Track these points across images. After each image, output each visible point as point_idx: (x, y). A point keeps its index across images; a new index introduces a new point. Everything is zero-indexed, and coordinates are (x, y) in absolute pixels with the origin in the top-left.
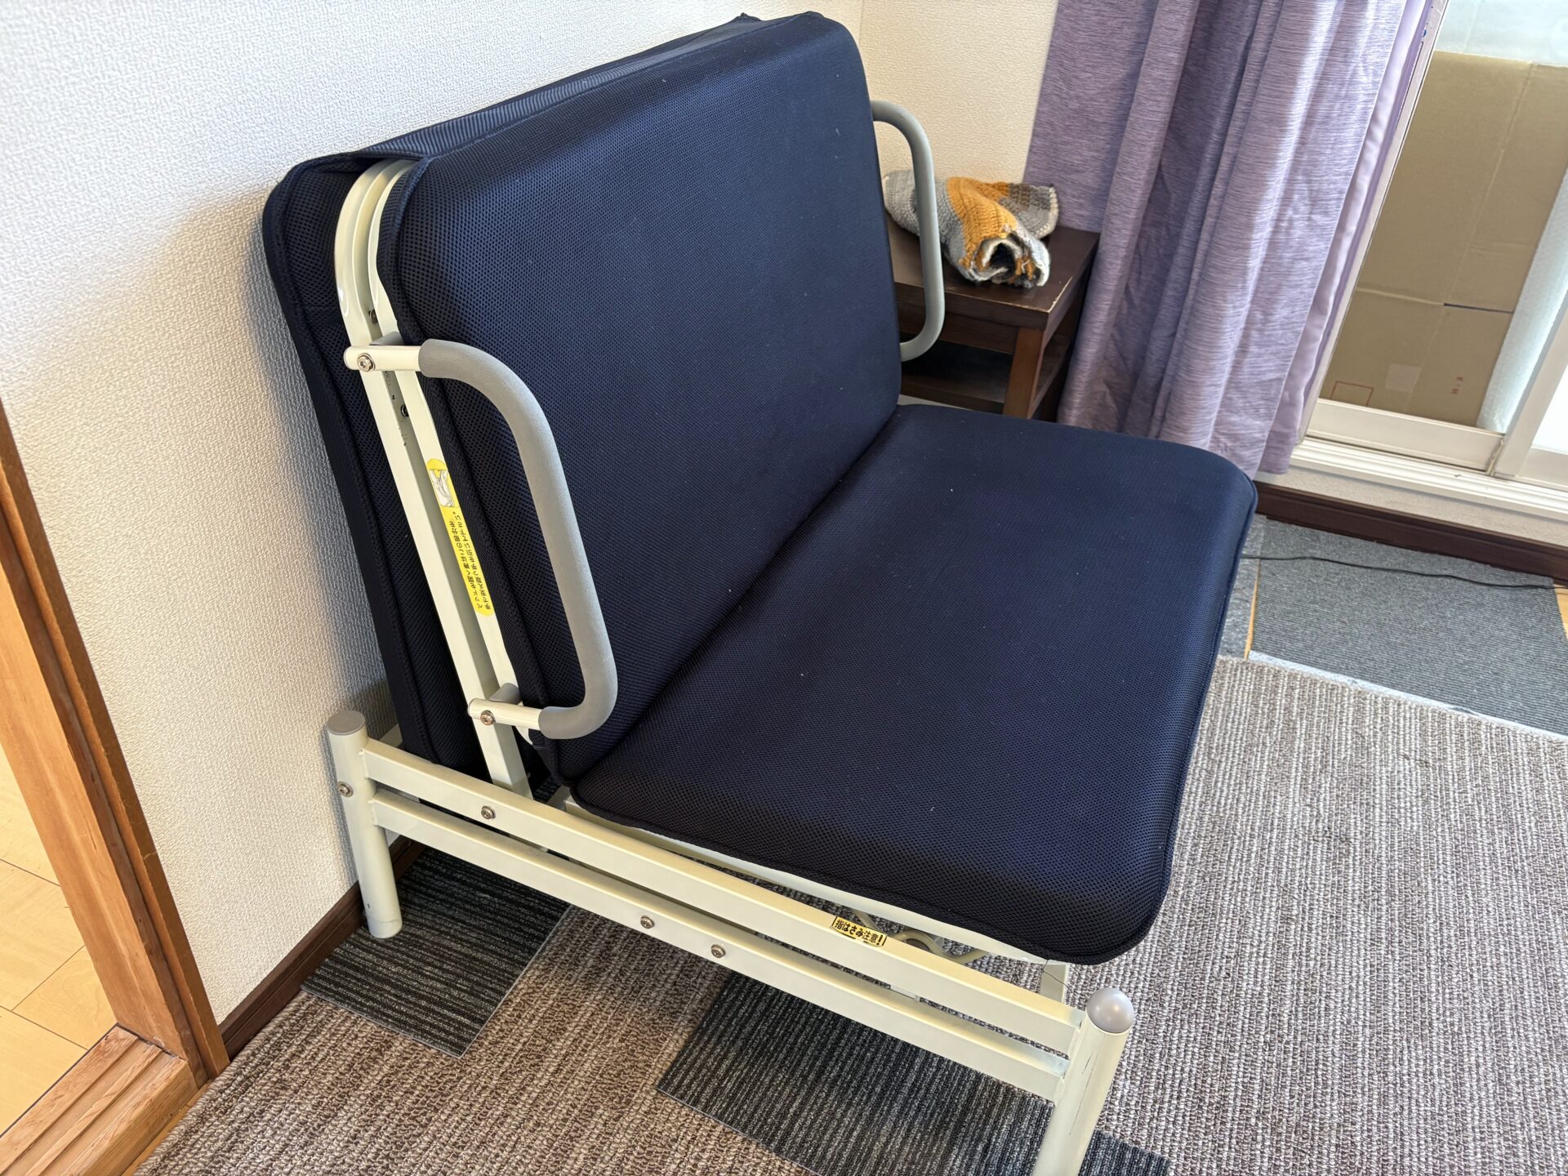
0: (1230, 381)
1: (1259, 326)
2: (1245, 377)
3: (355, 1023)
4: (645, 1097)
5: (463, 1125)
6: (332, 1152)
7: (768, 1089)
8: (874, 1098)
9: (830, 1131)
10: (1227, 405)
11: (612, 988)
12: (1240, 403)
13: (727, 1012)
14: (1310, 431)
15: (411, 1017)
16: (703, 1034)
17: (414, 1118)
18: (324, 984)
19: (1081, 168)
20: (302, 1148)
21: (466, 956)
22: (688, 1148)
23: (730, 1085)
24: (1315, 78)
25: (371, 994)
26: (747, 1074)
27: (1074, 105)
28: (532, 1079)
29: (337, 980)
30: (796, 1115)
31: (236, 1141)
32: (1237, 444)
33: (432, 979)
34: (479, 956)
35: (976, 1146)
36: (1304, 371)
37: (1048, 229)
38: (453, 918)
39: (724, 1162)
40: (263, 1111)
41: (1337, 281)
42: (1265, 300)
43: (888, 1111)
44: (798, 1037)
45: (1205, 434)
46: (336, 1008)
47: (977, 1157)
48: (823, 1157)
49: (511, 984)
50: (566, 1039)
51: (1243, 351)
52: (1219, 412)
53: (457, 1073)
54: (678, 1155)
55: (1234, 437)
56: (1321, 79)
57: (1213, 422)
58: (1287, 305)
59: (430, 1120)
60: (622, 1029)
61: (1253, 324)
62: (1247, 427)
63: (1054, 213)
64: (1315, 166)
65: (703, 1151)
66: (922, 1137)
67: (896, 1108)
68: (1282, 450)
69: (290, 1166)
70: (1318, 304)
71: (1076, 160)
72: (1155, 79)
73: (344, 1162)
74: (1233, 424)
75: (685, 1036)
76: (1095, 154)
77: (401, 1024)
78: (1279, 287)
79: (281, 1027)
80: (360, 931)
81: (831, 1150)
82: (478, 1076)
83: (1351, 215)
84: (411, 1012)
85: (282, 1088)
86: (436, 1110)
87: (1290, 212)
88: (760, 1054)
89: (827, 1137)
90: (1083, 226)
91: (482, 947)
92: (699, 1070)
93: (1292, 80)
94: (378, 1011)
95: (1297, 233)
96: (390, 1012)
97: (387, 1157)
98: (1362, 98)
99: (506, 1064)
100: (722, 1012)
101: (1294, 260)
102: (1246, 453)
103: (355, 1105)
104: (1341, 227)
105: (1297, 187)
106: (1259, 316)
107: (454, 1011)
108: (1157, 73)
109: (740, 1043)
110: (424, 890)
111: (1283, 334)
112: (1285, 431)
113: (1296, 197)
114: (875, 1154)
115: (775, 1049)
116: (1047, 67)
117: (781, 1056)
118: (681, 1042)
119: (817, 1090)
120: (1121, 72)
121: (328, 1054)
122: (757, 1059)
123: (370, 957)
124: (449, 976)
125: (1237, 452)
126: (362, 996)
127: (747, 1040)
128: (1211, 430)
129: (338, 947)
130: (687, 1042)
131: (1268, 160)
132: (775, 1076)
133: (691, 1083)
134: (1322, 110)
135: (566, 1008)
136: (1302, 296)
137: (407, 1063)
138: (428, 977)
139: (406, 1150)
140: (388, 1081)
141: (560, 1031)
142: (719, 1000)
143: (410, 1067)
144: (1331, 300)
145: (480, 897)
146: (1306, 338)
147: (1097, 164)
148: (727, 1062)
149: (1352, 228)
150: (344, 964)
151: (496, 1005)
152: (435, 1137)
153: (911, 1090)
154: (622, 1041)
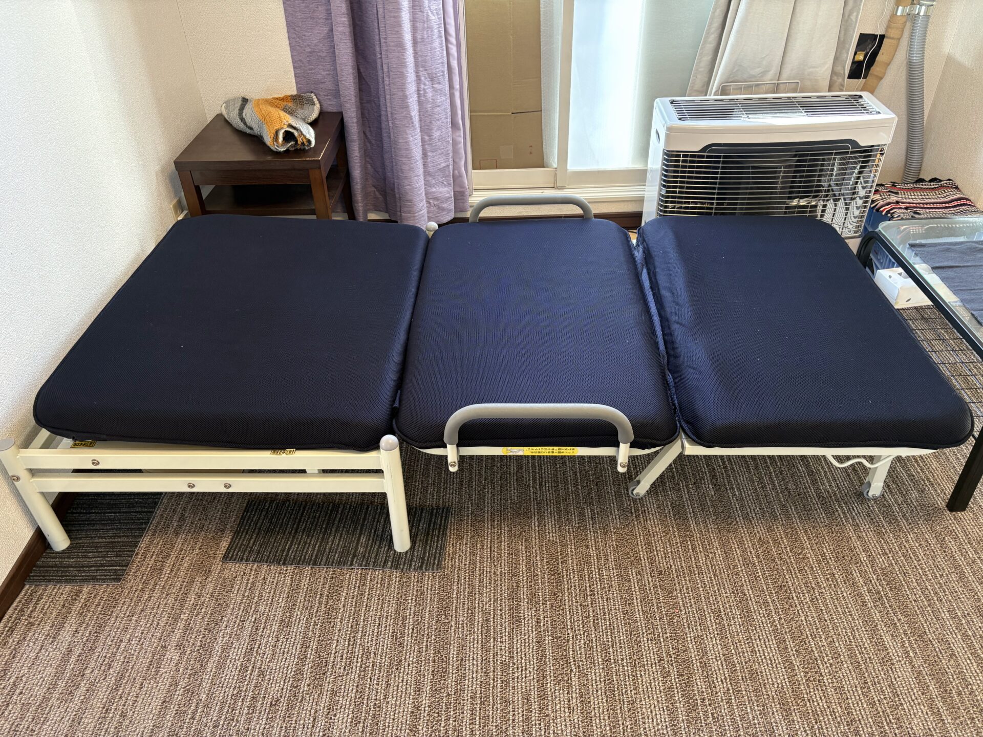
0: (425, 172)
1: (428, 142)
2: (431, 169)
3: (59, 589)
4: (217, 566)
5: (130, 608)
6: (67, 640)
7: (274, 543)
8: (323, 530)
9: (306, 549)
10: (427, 183)
11: (189, 531)
12: (433, 182)
13: (247, 521)
14: (475, 187)
15: (88, 576)
16: (239, 533)
17: (104, 614)
18: (37, 578)
19: (323, 81)
20: (51, 644)
21: (109, 542)
22: (242, 578)
23: (256, 548)
24: (410, 21)
25: (63, 574)
26: (263, 541)
27: (308, 50)
28: (159, 579)
29: (43, 574)
30: (289, 549)
31: (16, 653)
32: (439, 202)
33: (94, 557)
34: (116, 540)
35: (371, 531)
36: (460, 159)
37: (314, 115)
38: (96, 529)
39: (260, 577)
40: (24, 638)
41: (459, 112)
42: (426, 129)
43: (330, 533)
44: (283, 519)
45: (422, 201)
46: (47, 586)
47: (372, 535)
48: (305, 558)
49: (137, 546)
50: (172, 558)
51: (425, 156)
52: (425, 188)
53: (120, 590)
54: (238, 582)
55: (436, 199)
56: (413, 21)
57: (424, 194)
58: (438, 130)
59: (112, 612)
60: (199, 545)
61: (425, 142)
62: (441, 193)
63: (318, 105)
64: (426, 62)
65: (250, 576)
66: (347, 537)
67: (334, 530)
68: (464, 199)
69: (47, 652)
70: (454, 125)
71: (319, 77)
72: (340, 32)
73: (74, 642)
74: (433, 192)
75: (230, 537)
76: (328, 72)
77: (83, 581)
78: (431, 122)
79: (20, 602)
80: (48, 551)
81: (308, 555)
82: (131, 587)
83: (454, 80)
84: (88, 574)
85: (31, 626)
86: (114, 607)
87: (422, 86)
88: (268, 531)
89: (305, 551)
90: (334, 110)
91: (117, 536)
92: (240, 547)
93: (399, 25)
94: (70, 579)
95: (430, 95)
96: (76, 578)
97: (96, 632)
98: (435, 27)
99: (144, 578)
100: (245, 522)
101: (433, 108)
102: (445, 205)
103: (72, 620)
104: (451, 87)
105: (421, 74)
106: (426, 138)
107: (110, 566)
108: (340, 29)
109: (257, 531)
110: (76, 523)
111: (441, 144)
112: (462, 190)
113: (423, 78)
114: (327, 550)
115: (274, 528)
116: (288, 32)
117: (277, 529)
118: (229, 540)
119: (297, 536)
120: (325, 30)
121: (50, 605)
122: (266, 534)
123: (57, 560)
124: (102, 553)
125: (441, 206)
126: (59, 576)
127: (260, 529)
128: (424, 198)
129: (38, 561)
130: (232, 539)
131: (402, 64)
132: (276, 537)
133: (238, 553)
134: (419, 36)
135: (168, 546)
136: (443, 124)
137: (93, 595)
138: (91, 558)
139: (105, 627)
140: (86, 605)
141: (168, 555)
142: (243, 518)
143: (95, 596)
144: (460, 122)
145: (108, 516)
146: (455, 143)
147: (330, 77)
148: (253, 540)
149: (457, 86)
150: (43, 567)
151: (132, 557)
152: (117, 617)
153: (339, 521)
154: (200, 549)
